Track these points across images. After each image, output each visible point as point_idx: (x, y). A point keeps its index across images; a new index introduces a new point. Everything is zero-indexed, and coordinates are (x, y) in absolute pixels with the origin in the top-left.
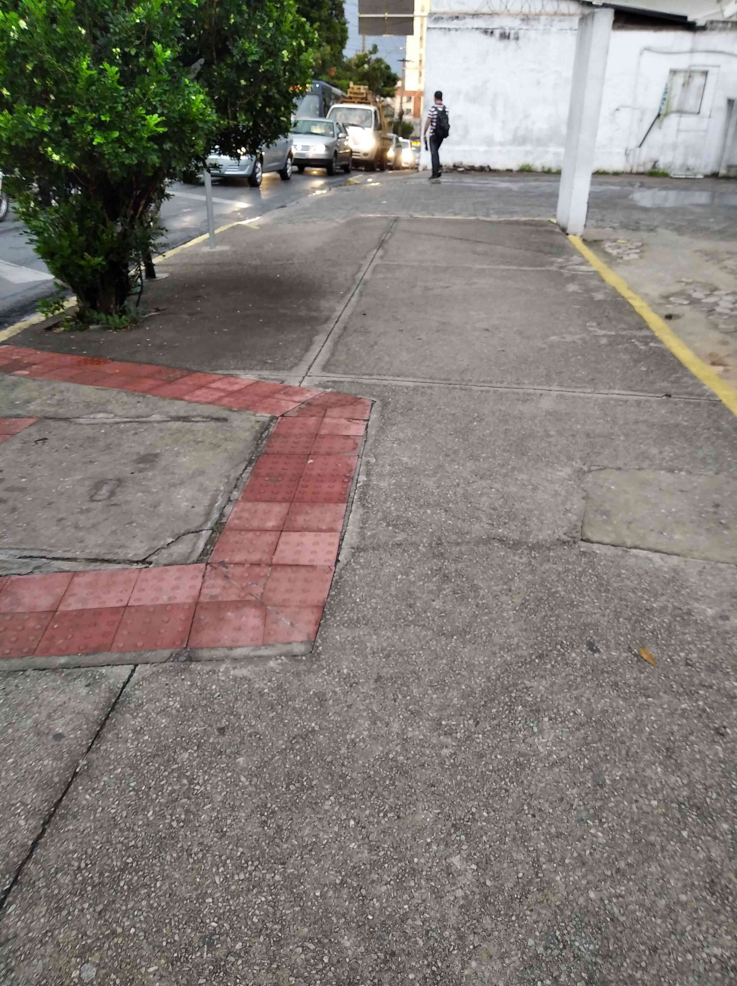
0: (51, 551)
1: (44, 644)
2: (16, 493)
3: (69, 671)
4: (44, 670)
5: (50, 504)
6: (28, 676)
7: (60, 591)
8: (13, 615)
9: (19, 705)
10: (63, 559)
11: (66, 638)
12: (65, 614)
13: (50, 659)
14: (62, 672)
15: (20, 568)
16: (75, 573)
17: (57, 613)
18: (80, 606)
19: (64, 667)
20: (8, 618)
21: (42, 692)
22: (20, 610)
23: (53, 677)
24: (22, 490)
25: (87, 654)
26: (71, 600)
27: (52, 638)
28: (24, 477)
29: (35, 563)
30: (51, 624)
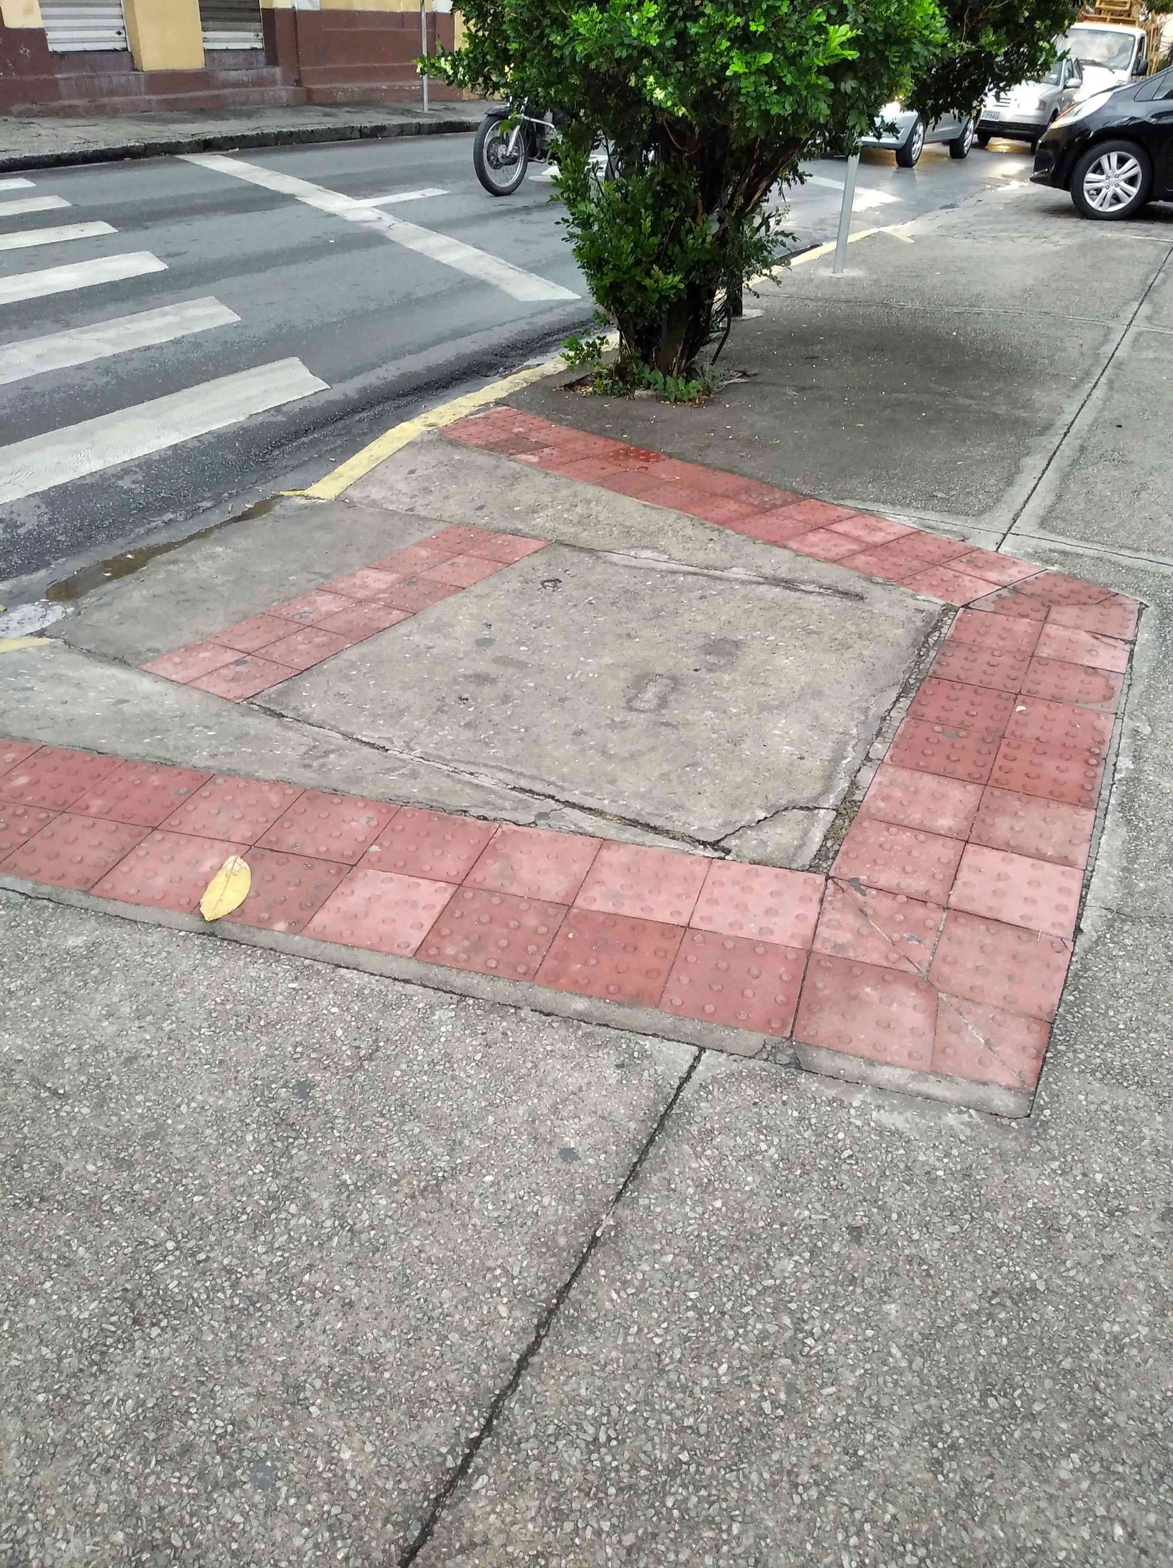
0: (563, 789)
1: (551, 963)
2: (510, 670)
3: (589, 1029)
4: (549, 1015)
5: (562, 700)
6: (523, 1020)
7: (578, 869)
8: (505, 896)
9: (507, 1071)
10: (582, 808)
11: (585, 963)
12: (587, 916)
13: (559, 996)
14: (579, 1027)
15: (515, 809)
16: (605, 842)
17: (574, 911)
18: (610, 908)
19: (583, 1018)
20: (496, 900)
21: (544, 1059)
22: (514, 889)
23: (563, 1032)
24: (521, 665)
25: (621, 1004)
26: (595, 891)
27: (564, 958)
28: (523, 644)
29: (541, 805)
30: (564, 929)
